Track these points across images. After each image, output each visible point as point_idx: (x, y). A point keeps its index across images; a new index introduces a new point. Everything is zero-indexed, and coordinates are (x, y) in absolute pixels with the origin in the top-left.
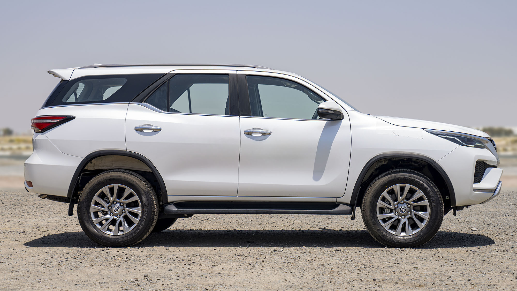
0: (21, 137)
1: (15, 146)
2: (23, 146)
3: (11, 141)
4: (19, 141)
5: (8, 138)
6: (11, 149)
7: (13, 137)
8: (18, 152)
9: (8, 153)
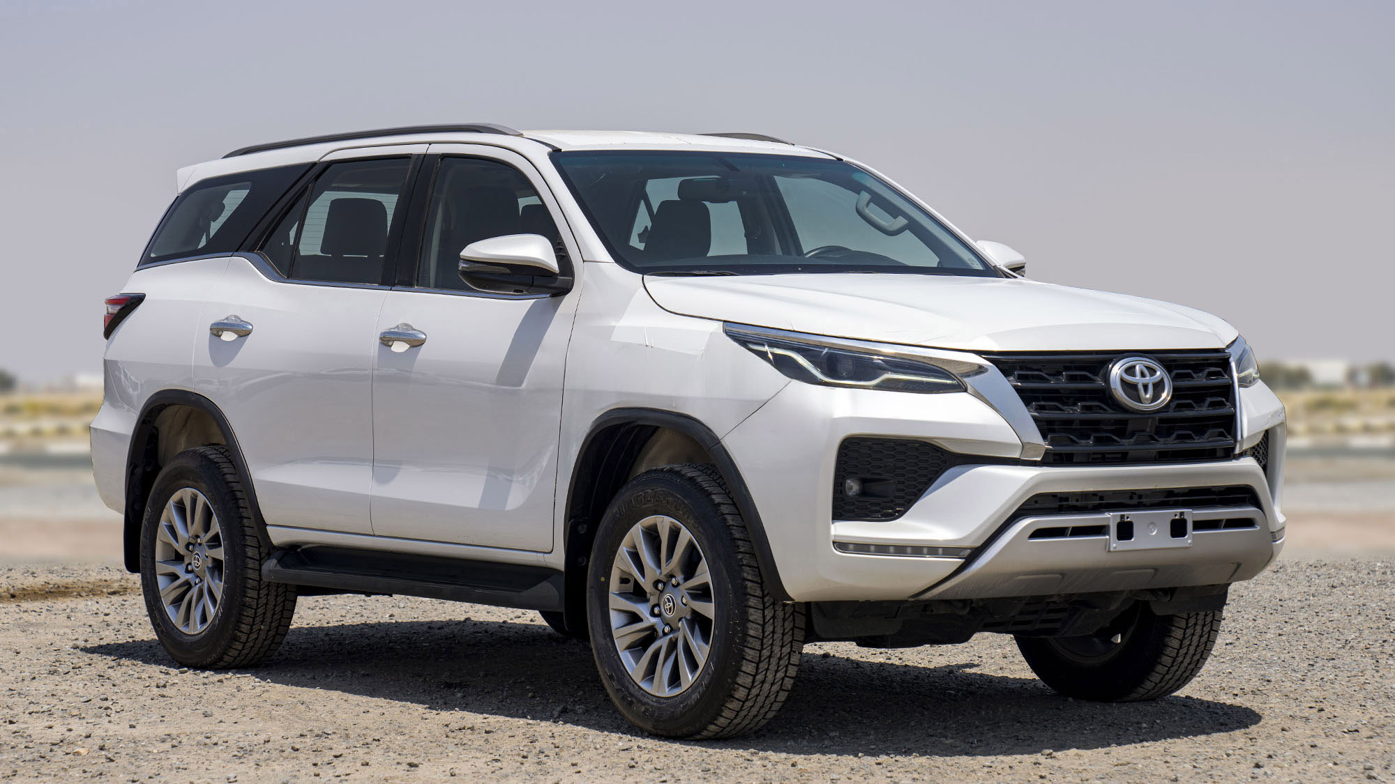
0: (42, 398)
1: (22, 427)
2: (48, 424)
3: (12, 411)
4: (36, 410)
6: (10, 434)
7: (18, 398)
8: (32, 444)
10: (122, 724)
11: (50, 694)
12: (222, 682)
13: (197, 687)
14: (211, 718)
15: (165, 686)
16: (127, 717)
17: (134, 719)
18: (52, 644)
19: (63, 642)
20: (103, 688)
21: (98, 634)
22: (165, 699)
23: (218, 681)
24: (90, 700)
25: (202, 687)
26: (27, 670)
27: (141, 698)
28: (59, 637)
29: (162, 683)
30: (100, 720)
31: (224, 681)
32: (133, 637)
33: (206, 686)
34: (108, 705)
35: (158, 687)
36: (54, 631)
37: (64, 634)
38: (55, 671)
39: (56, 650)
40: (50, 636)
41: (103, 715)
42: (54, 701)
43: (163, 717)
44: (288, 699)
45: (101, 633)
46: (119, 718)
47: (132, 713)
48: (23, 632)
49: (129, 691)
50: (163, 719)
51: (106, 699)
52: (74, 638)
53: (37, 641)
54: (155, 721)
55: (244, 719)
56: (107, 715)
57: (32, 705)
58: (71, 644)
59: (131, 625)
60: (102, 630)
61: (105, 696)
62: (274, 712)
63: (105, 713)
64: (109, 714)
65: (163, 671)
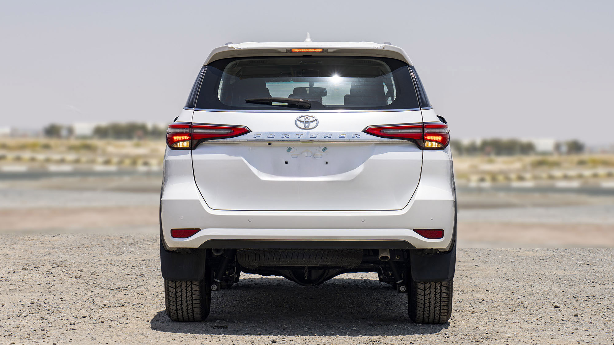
0: (598, 157)
1: (587, 172)
2: (602, 171)
3: (582, 163)
4: (595, 163)
5: (575, 158)
6: (580, 176)
7: (585, 156)
8: (592, 182)
9: (575, 184)
10: (50, 343)
11: (16, 327)
12: (103, 322)
13: (90, 325)
14: (95, 341)
15: (74, 324)
16: (53, 339)
17: (56, 340)
18: (21, 301)
19: (26, 300)
20: (43, 324)
21: (45, 297)
22: (73, 330)
23: (101, 322)
24: (36, 330)
25: (93, 325)
26: (6, 314)
27: (61, 330)
28: (25, 298)
29: (73, 322)
30: (39, 340)
31: (104, 322)
32: (62, 299)
33: (95, 324)
34: (44, 333)
35: (71, 324)
36: (23, 294)
37: (28, 296)
38: (20, 315)
39: (22, 304)
40: (21, 297)
41: (41, 338)
42: (18, 330)
43: (71, 340)
44: (135, 332)
45: (46, 296)
46: (49, 340)
47: (56, 337)
48: (8, 294)
49: (56, 326)
50: (70, 341)
51: (44, 330)
52: (32, 298)
53: (14, 299)
54: (67, 342)
55: (112, 342)
56: (43, 338)
57: (6, 332)
58: (30, 301)
59: (62, 292)
60: (47, 294)
61: (43, 328)
62: (127, 339)
63: (42, 337)
64: (44, 337)
65: (74, 316)
